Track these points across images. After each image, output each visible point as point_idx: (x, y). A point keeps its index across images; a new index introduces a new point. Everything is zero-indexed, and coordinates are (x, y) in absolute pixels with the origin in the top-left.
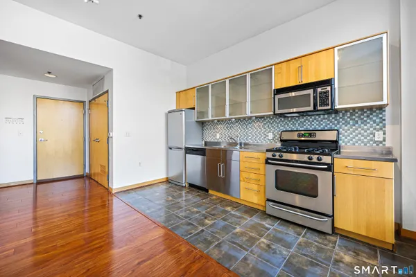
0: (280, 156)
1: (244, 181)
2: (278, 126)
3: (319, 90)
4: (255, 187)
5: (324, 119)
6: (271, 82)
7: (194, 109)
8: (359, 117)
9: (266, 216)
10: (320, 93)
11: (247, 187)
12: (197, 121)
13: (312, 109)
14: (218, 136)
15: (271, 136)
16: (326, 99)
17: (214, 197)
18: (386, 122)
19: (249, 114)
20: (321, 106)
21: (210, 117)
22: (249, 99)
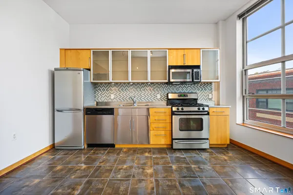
0: (182, 109)
1: (153, 130)
2: (163, 90)
3: (195, 70)
4: (163, 133)
5: (189, 87)
6: (166, 60)
7: (89, 70)
8: (203, 87)
9: (173, 151)
10: (195, 72)
11: (156, 134)
12: (92, 83)
13: (191, 81)
14: (112, 96)
15: (159, 96)
16: (198, 76)
17: (125, 150)
18: (213, 90)
19: (149, 80)
20: (196, 80)
21: (111, 80)
22: (149, 69)
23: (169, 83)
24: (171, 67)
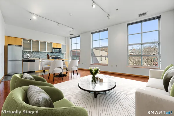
5: (58, 54)
6: (52, 46)
18: (64, 55)
19: (46, 51)
21: (32, 50)
22: (46, 48)
23: (53, 52)
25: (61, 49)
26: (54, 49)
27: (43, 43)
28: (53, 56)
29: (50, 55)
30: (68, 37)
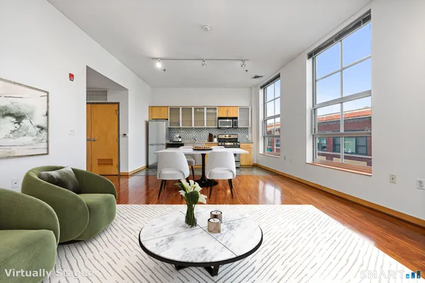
0: (224, 144)
3: (234, 120)
6: (216, 114)
7: (167, 120)
8: (242, 131)
13: (232, 127)
18: (249, 133)
19: (205, 126)
20: (235, 126)
21: (181, 126)
22: (205, 120)
23: (219, 128)
24: (220, 118)
25: (236, 118)
26: (220, 120)
27: (199, 110)
28: (220, 137)
29: (214, 133)
30: (256, 86)
